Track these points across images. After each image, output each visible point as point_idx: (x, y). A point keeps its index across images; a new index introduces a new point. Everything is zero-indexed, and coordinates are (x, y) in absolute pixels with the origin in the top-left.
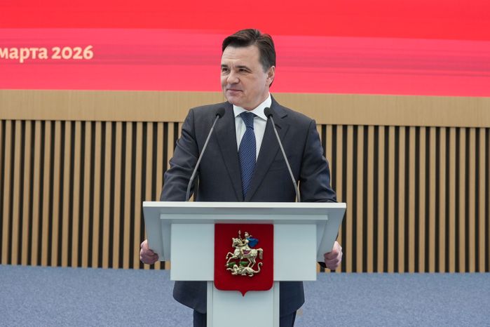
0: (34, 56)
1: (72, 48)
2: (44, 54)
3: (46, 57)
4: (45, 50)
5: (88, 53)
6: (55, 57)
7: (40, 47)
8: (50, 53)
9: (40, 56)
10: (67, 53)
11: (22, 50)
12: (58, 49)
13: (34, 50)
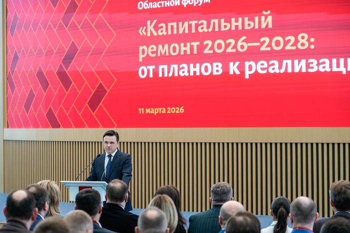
0: (160, 112)
1: (175, 108)
2: (164, 112)
3: (165, 112)
4: (164, 109)
5: (182, 110)
6: (169, 112)
7: (162, 108)
8: (167, 110)
9: (163, 112)
10: (173, 110)
11: (155, 109)
12: (169, 108)
13: (160, 109)
